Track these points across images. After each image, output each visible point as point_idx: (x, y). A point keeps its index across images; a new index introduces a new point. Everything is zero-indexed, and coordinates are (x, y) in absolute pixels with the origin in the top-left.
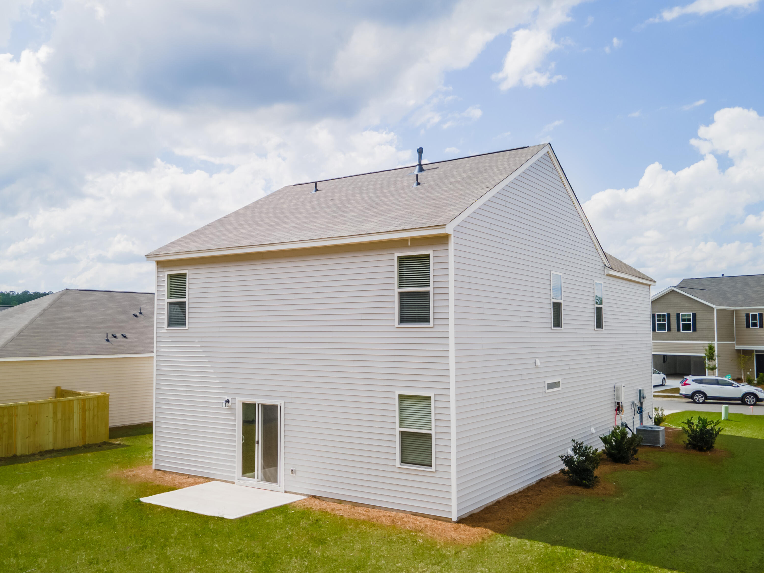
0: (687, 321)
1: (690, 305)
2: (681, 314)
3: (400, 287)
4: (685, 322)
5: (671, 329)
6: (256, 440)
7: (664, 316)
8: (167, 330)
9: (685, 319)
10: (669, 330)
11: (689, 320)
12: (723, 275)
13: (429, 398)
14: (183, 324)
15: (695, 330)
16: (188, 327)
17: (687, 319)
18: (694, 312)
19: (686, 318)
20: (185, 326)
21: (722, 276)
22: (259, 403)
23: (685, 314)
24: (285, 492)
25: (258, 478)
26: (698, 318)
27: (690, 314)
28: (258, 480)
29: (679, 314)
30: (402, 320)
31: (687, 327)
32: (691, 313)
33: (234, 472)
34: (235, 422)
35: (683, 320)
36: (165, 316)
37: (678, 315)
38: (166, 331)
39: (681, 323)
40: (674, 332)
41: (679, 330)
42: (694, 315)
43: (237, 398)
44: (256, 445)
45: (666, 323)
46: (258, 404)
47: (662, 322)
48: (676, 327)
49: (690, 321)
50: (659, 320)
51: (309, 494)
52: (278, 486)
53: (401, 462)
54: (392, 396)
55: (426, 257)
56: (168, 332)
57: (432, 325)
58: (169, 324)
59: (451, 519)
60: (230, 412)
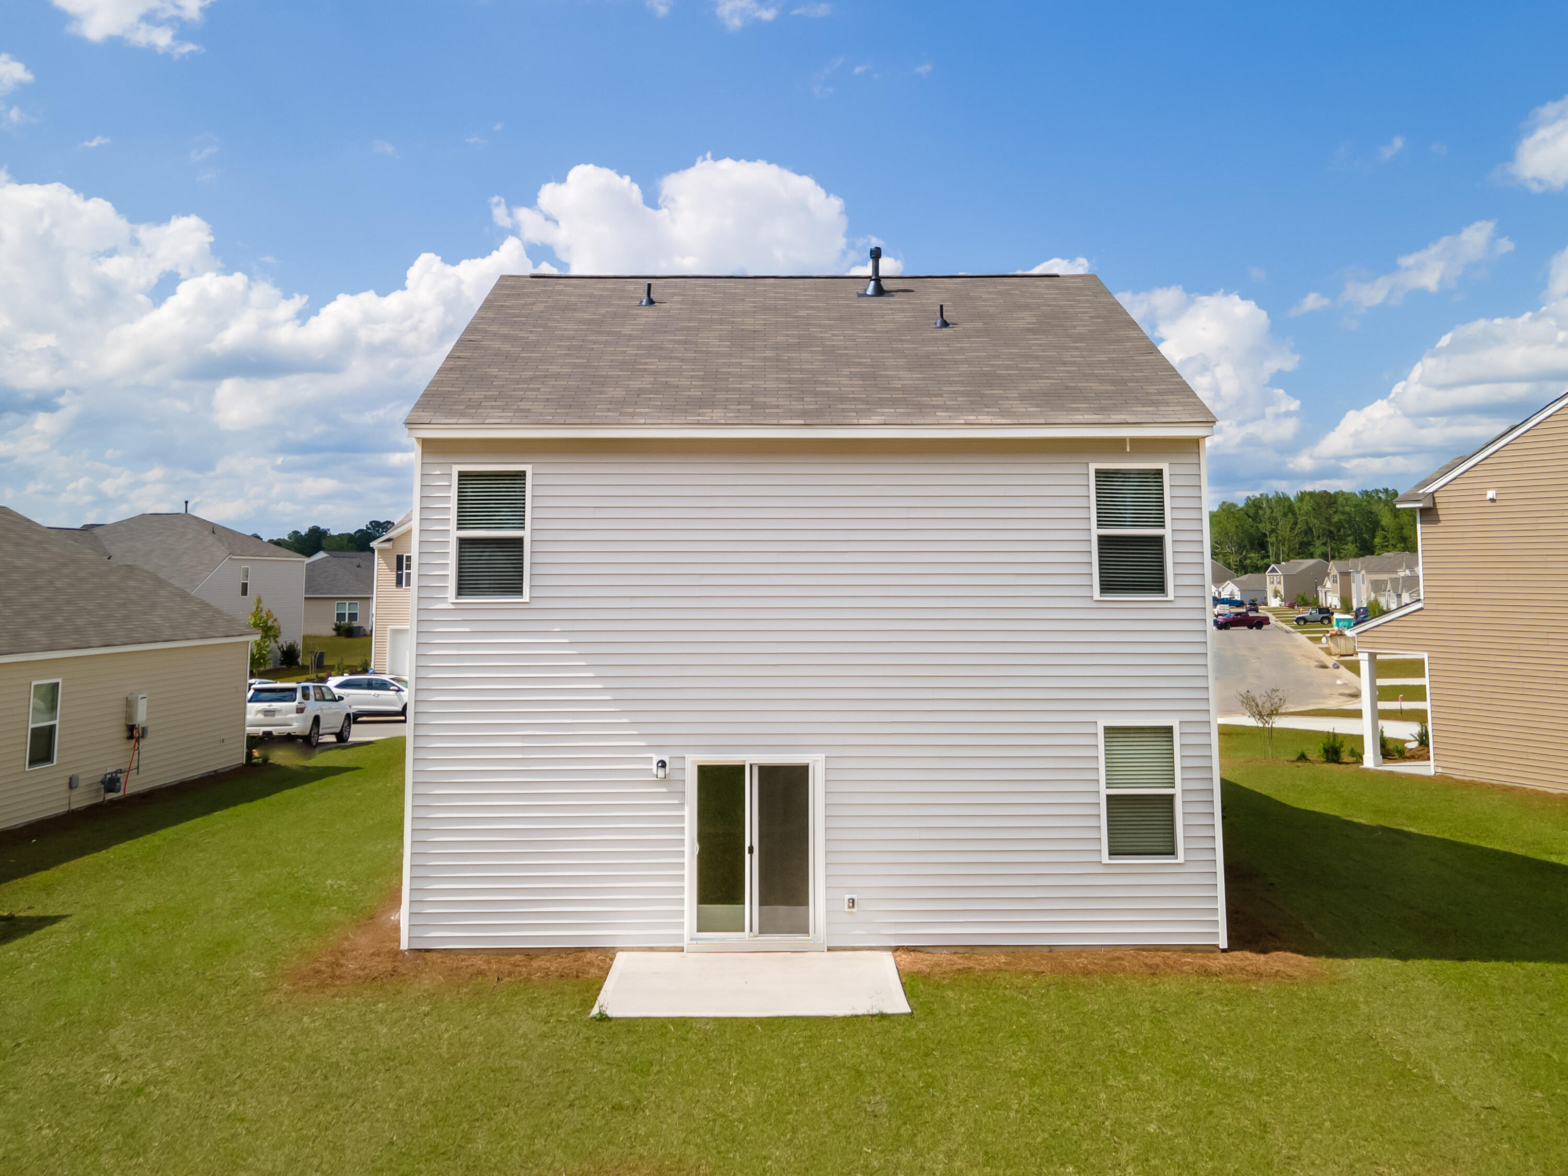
3: (1100, 526)
6: (747, 844)
8: (453, 603)
13: (1169, 730)
14: (517, 589)
16: (531, 597)
20: (522, 595)
22: (752, 762)
24: (829, 949)
25: (751, 930)
28: (752, 934)
30: (1107, 587)
33: (682, 925)
34: (683, 810)
36: (452, 572)
38: (453, 607)
43: (687, 756)
44: (747, 856)
46: (751, 766)
51: (893, 945)
52: (808, 940)
53: (1112, 853)
54: (1090, 730)
55: (1155, 474)
56: (458, 608)
57: (1171, 597)
58: (463, 589)
59: (1217, 946)
60: (665, 790)
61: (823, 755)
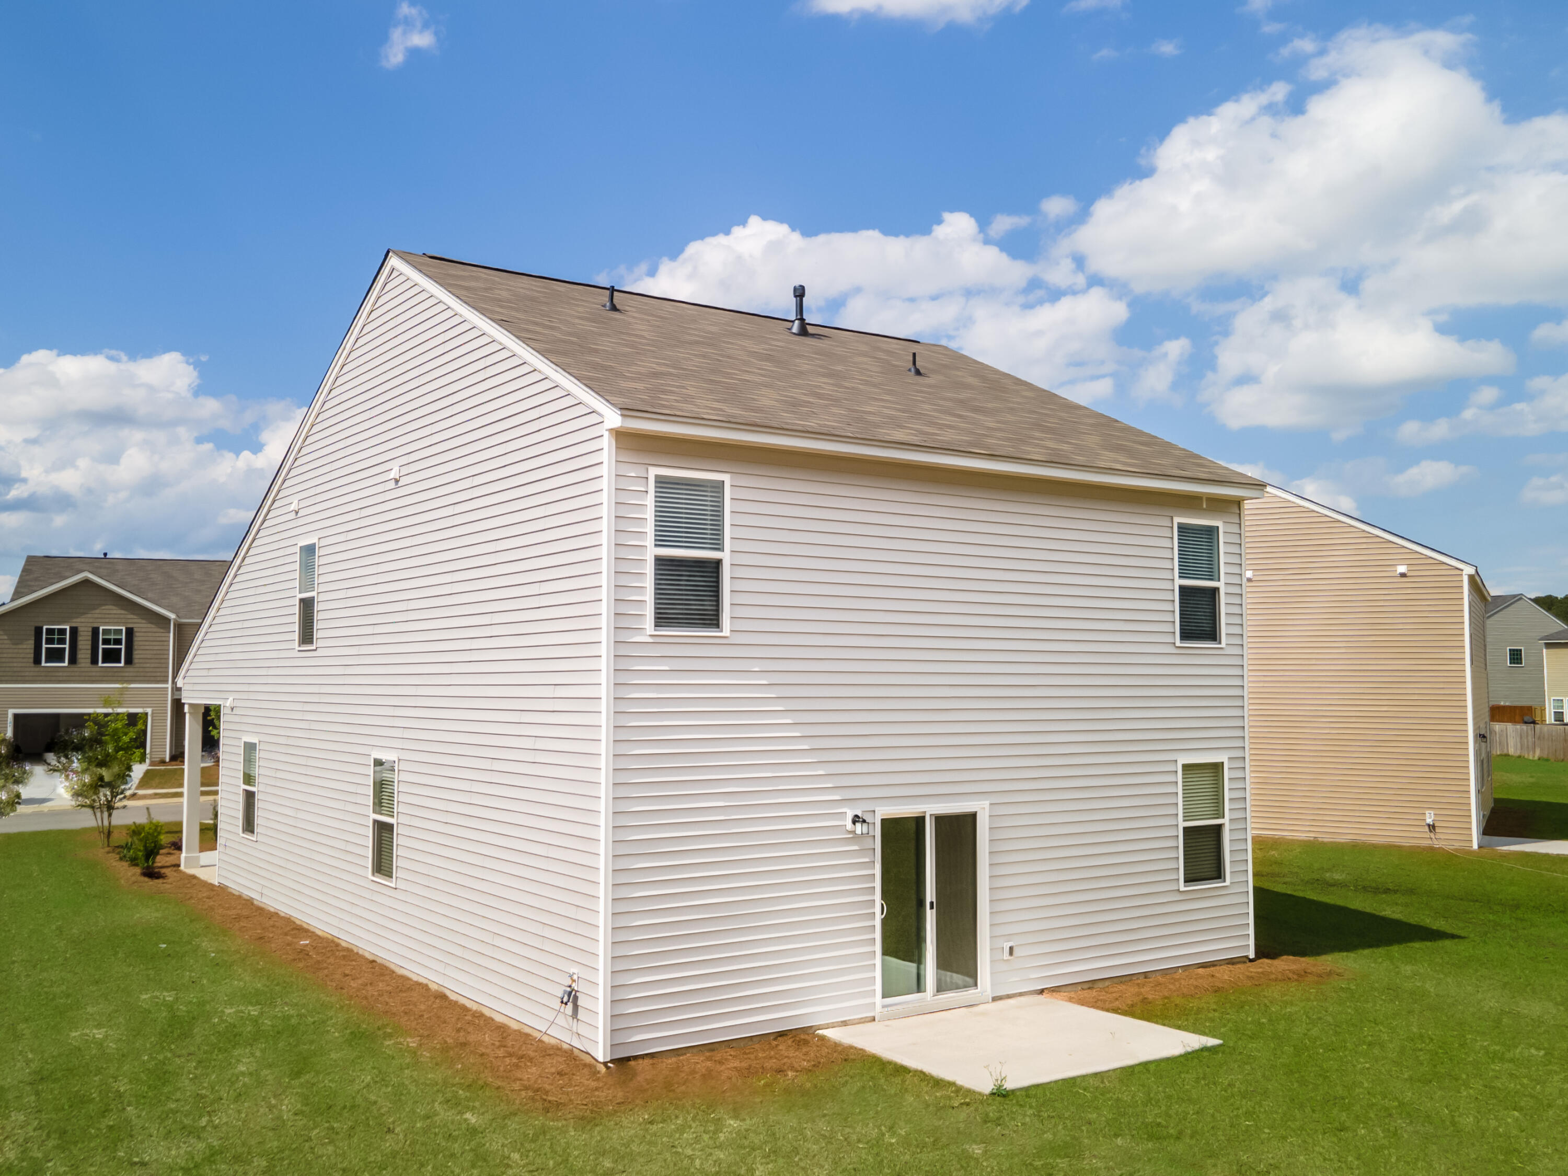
0: (114, 644)
1: (123, 612)
2: (101, 628)
3: (1181, 577)
4: (110, 644)
5: (79, 661)
6: (928, 900)
7: (62, 632)
8: (651, 636)
9: (110, 639)
10: (73, 660)
11: (118, 642)
12: (105, 554)
13: (1221, 766)
14: (717, 621)
15: (129, 661)
16: (730, 631)
17: (114, 639)
18: (130, 626)
19: (112, 637)
20: (721, 627)
21: (103, 556)
22: (931, 813)
23: (110, 630)
24: (995, 999)
25: (931, 989)
26: (138, 639)
27: (122, 630)
28: (932, 994)
29: (98, 629)
30: (1186, 635)
31: (112, 656)
32: (124, 629)
33: (873, 992)
34: (874, 868)
35: (106, 641)
36: (647, 596)
37: (95, 631)
38: (650, 640)
39: (101, 647)
40: (83, 665)
41: (94, 661)
42: (130, 632)
43: (877, 809)
44: (929, 912)
45: (67, 646)
46: (930, 817)
47: (58, 644)
48: (89, 656)
49: (121, 644)
50: (49, 641)
51: (1038, 988)
52: (975, 993)
53: (1187, 880)
54: (1171, 768)
55: (1206, 531)
56: (657, 642)
57: (1223, 645)
58: (662, 619)
59: (1247, 957)
60: (856, 848)
61: (988, 803)
